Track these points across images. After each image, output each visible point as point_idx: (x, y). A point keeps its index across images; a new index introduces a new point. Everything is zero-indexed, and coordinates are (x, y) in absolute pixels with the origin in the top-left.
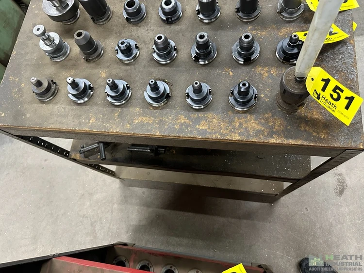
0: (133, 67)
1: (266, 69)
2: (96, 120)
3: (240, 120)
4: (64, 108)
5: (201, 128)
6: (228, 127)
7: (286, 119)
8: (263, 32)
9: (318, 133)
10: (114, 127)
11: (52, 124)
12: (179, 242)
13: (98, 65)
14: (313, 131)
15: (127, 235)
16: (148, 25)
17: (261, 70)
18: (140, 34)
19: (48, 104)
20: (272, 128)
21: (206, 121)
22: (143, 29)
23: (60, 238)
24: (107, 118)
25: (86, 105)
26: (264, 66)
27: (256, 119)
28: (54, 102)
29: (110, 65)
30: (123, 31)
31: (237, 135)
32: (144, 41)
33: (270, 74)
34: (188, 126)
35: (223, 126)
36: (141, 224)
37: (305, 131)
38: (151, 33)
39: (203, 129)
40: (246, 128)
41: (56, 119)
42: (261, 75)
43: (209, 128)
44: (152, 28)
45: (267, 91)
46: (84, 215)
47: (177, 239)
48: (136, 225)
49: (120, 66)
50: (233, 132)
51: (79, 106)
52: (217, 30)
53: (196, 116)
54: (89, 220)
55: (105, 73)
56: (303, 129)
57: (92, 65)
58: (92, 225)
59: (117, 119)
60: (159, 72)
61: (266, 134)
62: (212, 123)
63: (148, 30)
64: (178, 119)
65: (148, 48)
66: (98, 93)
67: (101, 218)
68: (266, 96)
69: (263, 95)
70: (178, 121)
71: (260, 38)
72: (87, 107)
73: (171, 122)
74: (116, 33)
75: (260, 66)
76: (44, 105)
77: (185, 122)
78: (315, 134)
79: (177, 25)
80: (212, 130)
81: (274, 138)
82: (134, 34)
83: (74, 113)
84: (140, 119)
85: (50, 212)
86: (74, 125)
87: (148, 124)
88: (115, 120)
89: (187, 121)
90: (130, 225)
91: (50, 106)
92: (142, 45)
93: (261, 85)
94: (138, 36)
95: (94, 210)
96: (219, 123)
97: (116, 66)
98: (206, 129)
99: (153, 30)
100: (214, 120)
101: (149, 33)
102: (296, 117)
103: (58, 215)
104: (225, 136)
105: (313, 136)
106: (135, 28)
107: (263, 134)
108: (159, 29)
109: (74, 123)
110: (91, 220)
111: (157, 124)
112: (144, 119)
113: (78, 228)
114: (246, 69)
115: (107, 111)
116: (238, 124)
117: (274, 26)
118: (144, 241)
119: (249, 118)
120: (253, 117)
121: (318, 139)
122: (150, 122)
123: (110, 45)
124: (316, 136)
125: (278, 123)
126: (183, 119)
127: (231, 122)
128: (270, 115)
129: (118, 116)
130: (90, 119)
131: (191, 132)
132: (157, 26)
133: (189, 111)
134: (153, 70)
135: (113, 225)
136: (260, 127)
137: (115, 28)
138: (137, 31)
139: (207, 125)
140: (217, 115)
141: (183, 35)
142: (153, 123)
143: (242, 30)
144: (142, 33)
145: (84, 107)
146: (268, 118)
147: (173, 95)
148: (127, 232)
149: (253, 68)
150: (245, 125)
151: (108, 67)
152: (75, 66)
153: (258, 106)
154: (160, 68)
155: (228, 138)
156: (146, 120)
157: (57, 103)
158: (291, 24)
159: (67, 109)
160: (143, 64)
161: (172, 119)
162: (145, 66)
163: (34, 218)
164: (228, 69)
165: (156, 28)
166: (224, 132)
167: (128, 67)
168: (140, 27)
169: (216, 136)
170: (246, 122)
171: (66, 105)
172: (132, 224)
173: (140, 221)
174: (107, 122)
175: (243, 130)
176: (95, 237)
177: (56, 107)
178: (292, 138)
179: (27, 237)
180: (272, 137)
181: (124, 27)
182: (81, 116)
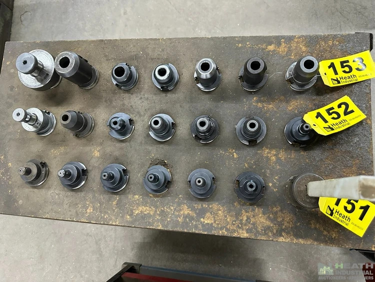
0: (128, 144)
1: (274, 152)
2: (93, 210)
3: (247, 214)
4: (58, 194)
5: (206, 222)
6: (235, 221)
7: (295, 214)
8: (270, 104)
9: (328, 232)
10: (113, 218)
11: (48, 213)
12: (185, 258)
13: (90, 140)
14: (324, 229)
15: (133, 252)
16: (141, 91)
17: (268, 153)
18: (133, 104)
19: (40, 189)
20: (281, 224)
21: (211, 214)
22: (137, 97)
23: (67, 257)
24: (105, 207)
25: (81, 191)
26: (271, 148)
27: (264, 213)
28: (47, 186)
29: (103, 141)
30: (114, 99)
31: (245, 232)
32: (138, 113)
33: (278, 159)
34: (192, 218)
35: (230, 220)
36: (146, 241)
37: (316, 228)
38: (145, 102)
39: (208, 223)
40: (254, 224)
41: (51, 207)
42: (268, 159)
43: (215, 222)
44: (146, 96)
45: (275, 179)
46: (88, 234)
47: (182, 255)
48: (141, 243)
49: (114, 143)
50: (240, 228)
51: (74, 193)
52: (219, 101)
53: (200, 207)
54: (94, 238)
55: (99, 151)
56: (313, 226)
57: (83, 141)
58: (96, 243)
59: (116, 208)
60: (157, 150)
61: (275, 231)
62: (218, 216)
63: (141, 98)
64: (180, 210)
65: (143, 121)
66: (93, 176)
67: (105, 236)
68: (274, 184)
69: (271, 184)
70: (182, 212)
71: (266, 113)
72: (83, 194)
73: (174, 214)
74: (106, 101)
75: (267, 148)
76: (36, 190)
77: (188, 214)
78: (325, 233)
79: (173, 93)
80: (218, 224)
81: (283, 236)
82: (126, 102)
83: (70, 201)
84: (140, 208)
85: (53, 231)
86: (71, 215)
87: (149, 216)
88: (114, 210)
89: (190, 212)
90: (135, 243)
91: (43, 191)
92: (137, 118)
93: (268, 171)
94: (131, 106)
95: (97, 228)
96: (226, 216)
97: (110, 143)
98: (212, 224)
99: (148, 99)
100: (220, 212)
101: (143, 102)
102: (306, 212)
103: (61, 235)
104: (232, 233)
105: (324, 236)
106: (127, 95)
107: (272, 232)
108: (154, 98)
109: (70, 213)
110: (95, 239)
111: (159, 215)
112: (145, 209)
113: (83, 247)
114: (251, 151)
115: (104, 198)
116: (245, 218)
117: (282, 97)
118: (150, 258)
119: (256, 211)
120: (261, 210)
121: (329, 239)
122: (152, 213)
123: (101, 116)
124: (326, 236)
125: (287, 219)
126: (186, 210)
127: (238, 215)
128: (279, 209)
129: (117, 204)
130: (87, 208)
131: (196, 227)
132: (151, 93)
133: (192, 200)
134: (150, 148)
135: (118, 243)
136: (268, 223)
137: (104, 95)
138: (130, 99)
139: (213, 219)
140: (223, 206)
141: (181, 107)
142: (154, 215)
143: (247, 101)
144: (135, 103)
145: (79, 193)
146: (277, 212)
147: (174, 179)
148: (132, 249)
149: (259, 150)
150: (253, 220)
151: (101, 144)
152: (63, 142)
153: (265, 197)
154: (158, 146)
155: (235, 235)
156: (146, 210)
157: (50, 188)
158: (301, 95)
159: (60, 195)
160: (139, 141)
161: (175, 209)
162: (141, 143)
163: (38, 238)
164: (232, 150)
165: (150, 96)
166: (231, 228)
167: (124, 145)
168: (132, 94)
169: (222, 232)
170: (254, 216)
171: (60, 191)
172: (136, 241)
173: (144, 238)
174: (106, 213)
175: (251, 226)
176: (101, 255)
177: (49, 193)
178: (301, 237)
179: (33, 257)
180: (281, 235)
181: (114, 93)
182: (77, 204)
